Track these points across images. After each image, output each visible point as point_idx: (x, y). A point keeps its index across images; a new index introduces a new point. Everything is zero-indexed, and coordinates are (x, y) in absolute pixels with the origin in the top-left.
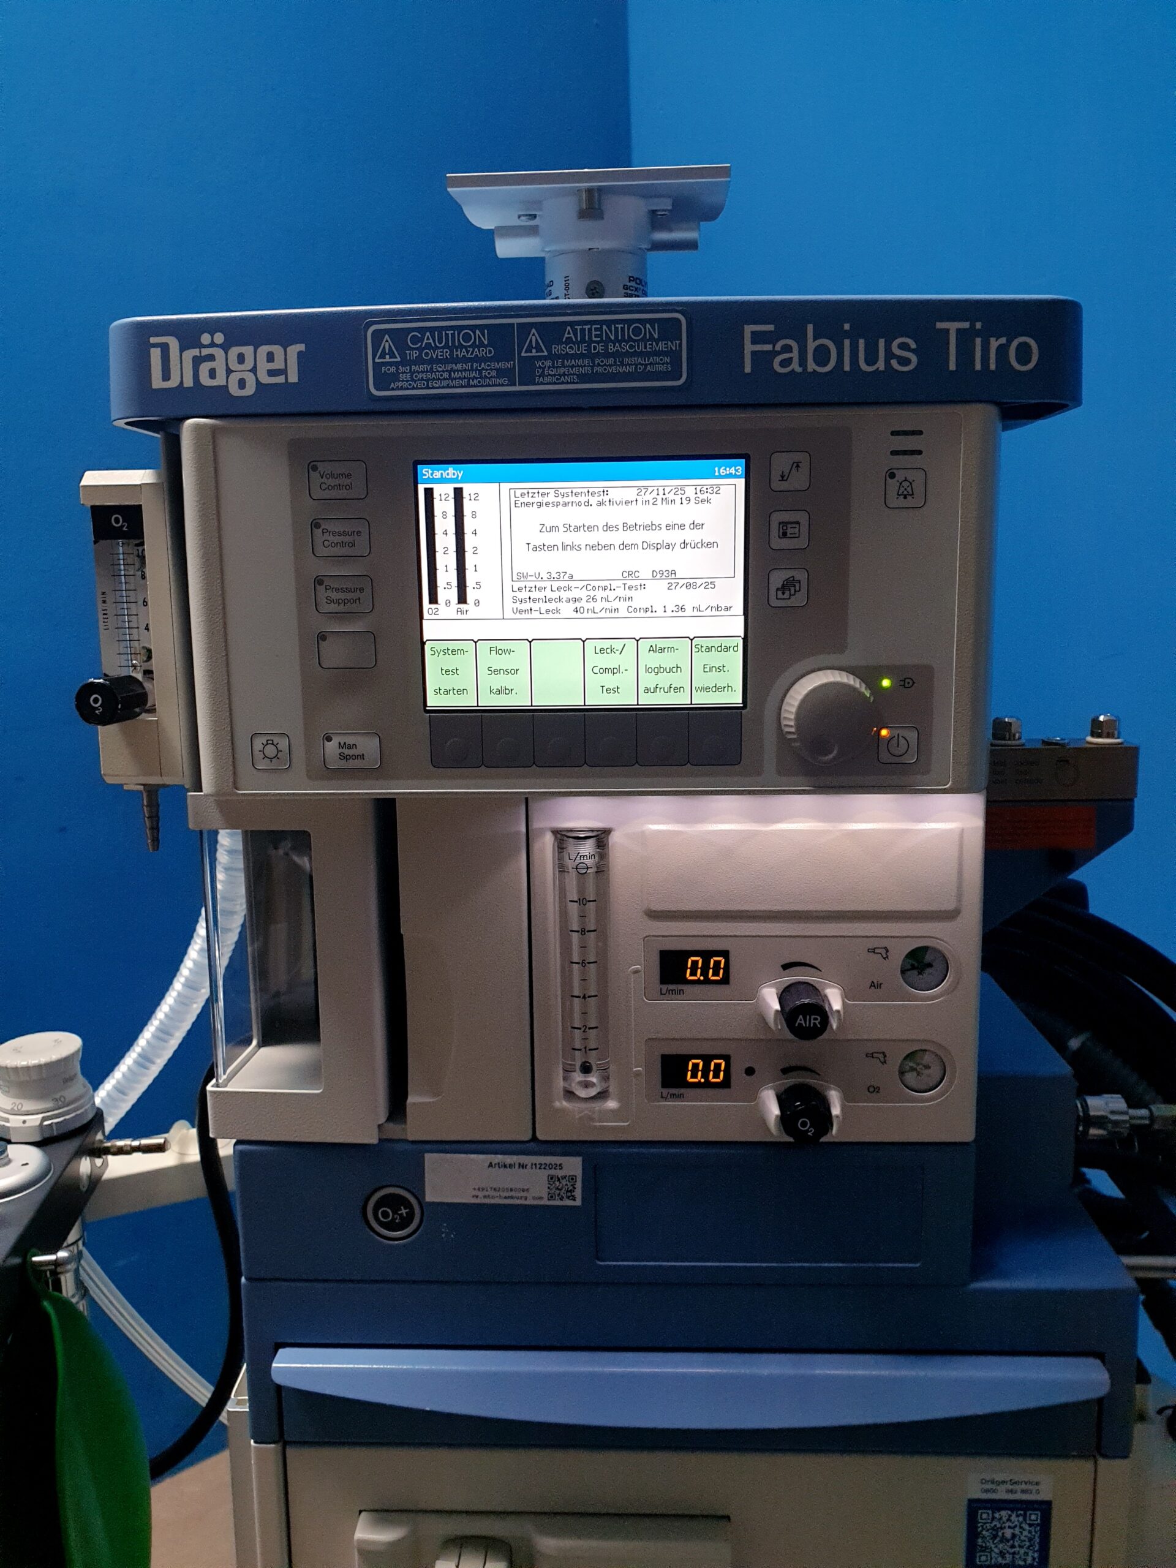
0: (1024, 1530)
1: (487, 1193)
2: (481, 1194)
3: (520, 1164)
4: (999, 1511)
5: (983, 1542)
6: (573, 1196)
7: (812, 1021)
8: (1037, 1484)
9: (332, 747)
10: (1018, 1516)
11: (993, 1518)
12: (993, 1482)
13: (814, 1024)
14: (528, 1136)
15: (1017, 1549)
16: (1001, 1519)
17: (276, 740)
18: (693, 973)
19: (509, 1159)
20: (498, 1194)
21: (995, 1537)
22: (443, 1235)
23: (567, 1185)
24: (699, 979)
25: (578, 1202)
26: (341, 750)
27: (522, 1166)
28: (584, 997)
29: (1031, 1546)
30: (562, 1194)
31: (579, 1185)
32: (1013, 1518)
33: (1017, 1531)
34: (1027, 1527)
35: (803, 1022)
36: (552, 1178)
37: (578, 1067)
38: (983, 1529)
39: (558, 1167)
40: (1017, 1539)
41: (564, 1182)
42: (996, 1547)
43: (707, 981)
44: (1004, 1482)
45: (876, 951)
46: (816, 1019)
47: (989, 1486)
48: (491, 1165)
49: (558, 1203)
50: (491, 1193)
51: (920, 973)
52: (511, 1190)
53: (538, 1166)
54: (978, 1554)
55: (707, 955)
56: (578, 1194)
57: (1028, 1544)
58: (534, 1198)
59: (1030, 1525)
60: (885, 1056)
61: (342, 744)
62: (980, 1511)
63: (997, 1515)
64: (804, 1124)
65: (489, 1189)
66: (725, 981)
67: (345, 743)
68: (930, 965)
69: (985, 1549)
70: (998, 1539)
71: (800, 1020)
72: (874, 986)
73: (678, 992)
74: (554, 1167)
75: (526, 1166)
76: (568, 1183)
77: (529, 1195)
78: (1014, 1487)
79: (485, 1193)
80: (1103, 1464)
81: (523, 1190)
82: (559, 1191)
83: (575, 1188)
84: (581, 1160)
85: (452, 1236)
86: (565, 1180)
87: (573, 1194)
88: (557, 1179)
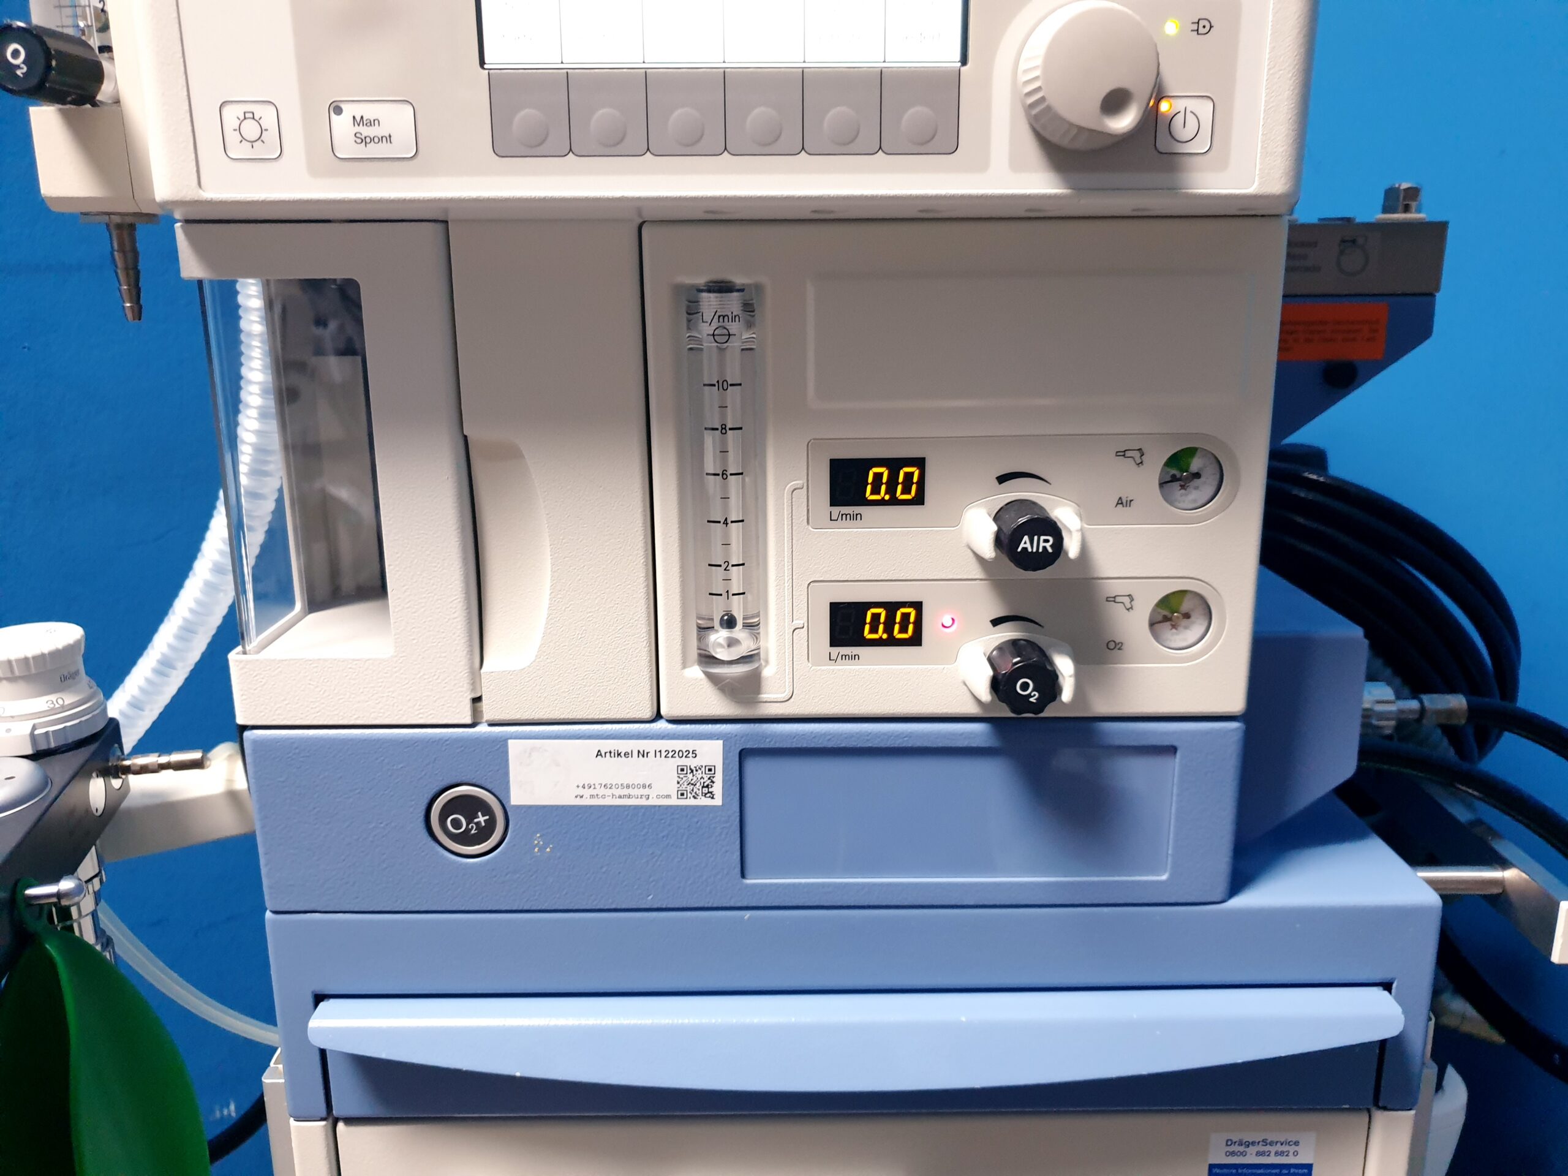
1: (594, 792)
2: (587, 793)
3: (639, 752)
6: (711, 793)
7: (1042, 544)
8: (1297, 1143)
9: (342, 124)
12: (1241, 1143)
13: (1045, 548)
14: (648, 713)
17: (259, 110)
18: (876, 491)
20: (608, 792)
22: (536, 850)
23: (702, 778)
25: (718, 801)
26: (357, 129)
27: (643, 754)
28: (726, 523)
30: (695, 790)
31: (719, 778)
35: (1028, 545)
36: (682, 770)
37: (717, 624)
39: (690, 755)
41: (699, 774)
43: (894, 501)
44: (1253, 1143)
45: (1128, 454)
46: (1046, 541)
47: (1236, 1148)
48: (599, 754)
49: (691, 802)
50: (602, 791)
51: (1183, 487)
52: (628, 787)
53: (664, 754)
55: (894, 465)
56: (717, 789)
58: (658, 797)
60: (1132, 600)
61: (358, 119)
64: (1025, 686)
65: (598, 787)
66: (919, 500)
67: (362, 117)
68: (1197, 475)
71: (1025, 543)
72: (1122, 503)
73: (855, 517)
74: (685, 754)
75: (647, 753)
76: (704, 776)
77: (653, 793)
78: (1267, 1148)
79: (592, 791)
80: (1381, 1118)
81: (644, 786)
82: (692, 787)
83: (713, 782)
84: (721, 742)
85: (548, 850)
86: (700, 772)
87: (710, 790)
88: (689, 771)
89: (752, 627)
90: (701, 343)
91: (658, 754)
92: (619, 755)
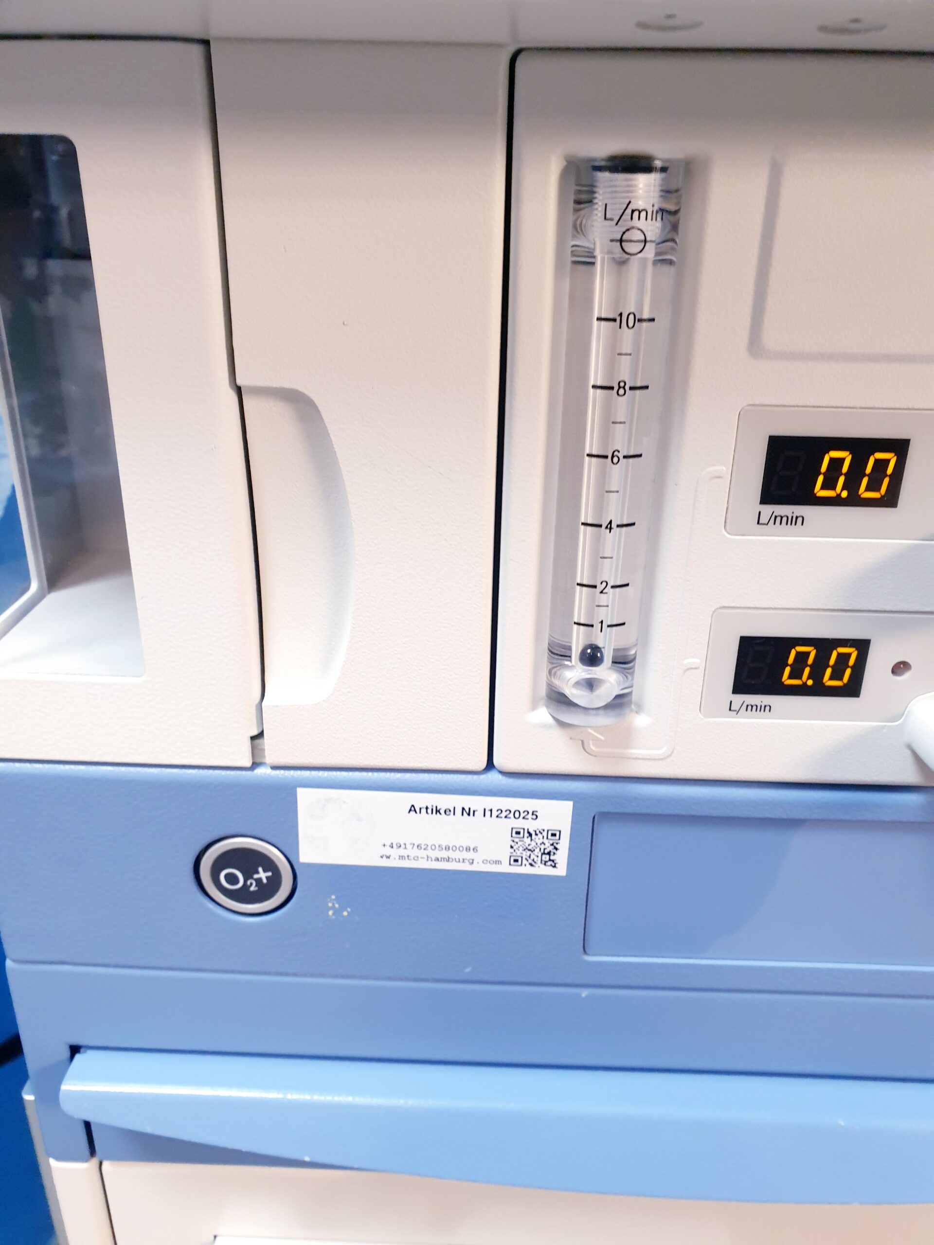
1: (405, 852)
2: (395, 853)
3: (463, 809)
6: (553, 861)
14: (478, 764)
18: (829, 484)
19: (444, 801)
20: (422, 853)
22: (331, 913)
23: (543, 844)
24: (839, 495)
25: (561, 870)
27: (468, 812)
30: (532, 857)
31: (564, 845)
36: (518, 833)
39: (530, 816)
41: (538, 839)
43: (854, 501)
48: (412, 809)
49: (526, 870)
50: (414, 852)
52: (447, 848)
55: (861, 448)
56: (562, 857)
58: (486, 862)
65: (409, 846)
66: (891, 500)
73: (793, 520)
74: (522, 815)
75: (474, 812)
76: (545, 841)
77: (478, 857)
79: (402, 852)
81: (468, 849)
82: (529, 853)
83: (556, 849)
84: (570, 804)
85: (345, 913)
86: (540, 836)
87: (552, 858)
88: (526, 835)
89: (623, 662)
90: (592, 255)
91: (488, 813)
92: (438, 811)
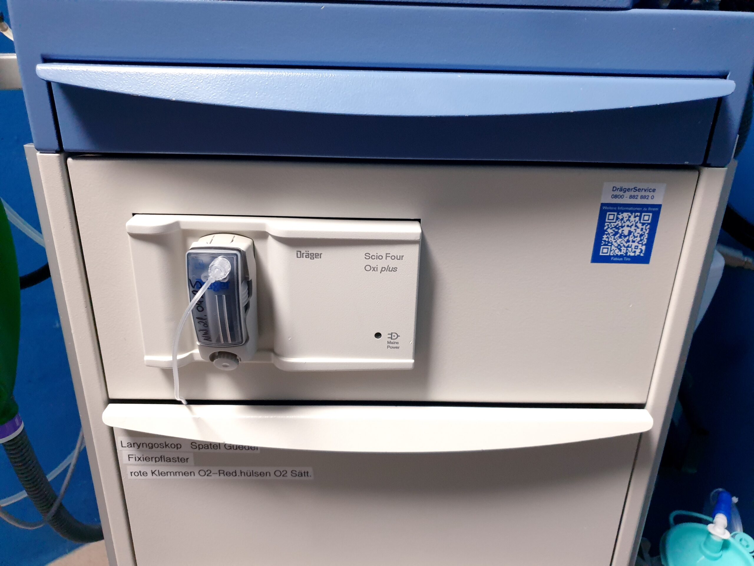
0: (638, 228)
4: (622, 213)
5: (607, 238)
8: (654, 190)
10: (635, 217)
11: (617, 218)
12: (621, 190)
15: (630, 243)
16: (622, 219)
21: (617, 233)
29: (641, 240)
32: (632, 219)
33: (632, 229)
34: (639, 225)
38: (609, 228)
40: (632, 235)
42: (616, 242)
44: (629, 190)
47: (618, 193)
54: (602, 247)
57: (639, 239)
59: (643, 224)
62: (608, 213)
63: (620, 217)
69: (607, 243)
70: (618, 235)
78: (637, 193)
80: (706, 172)
